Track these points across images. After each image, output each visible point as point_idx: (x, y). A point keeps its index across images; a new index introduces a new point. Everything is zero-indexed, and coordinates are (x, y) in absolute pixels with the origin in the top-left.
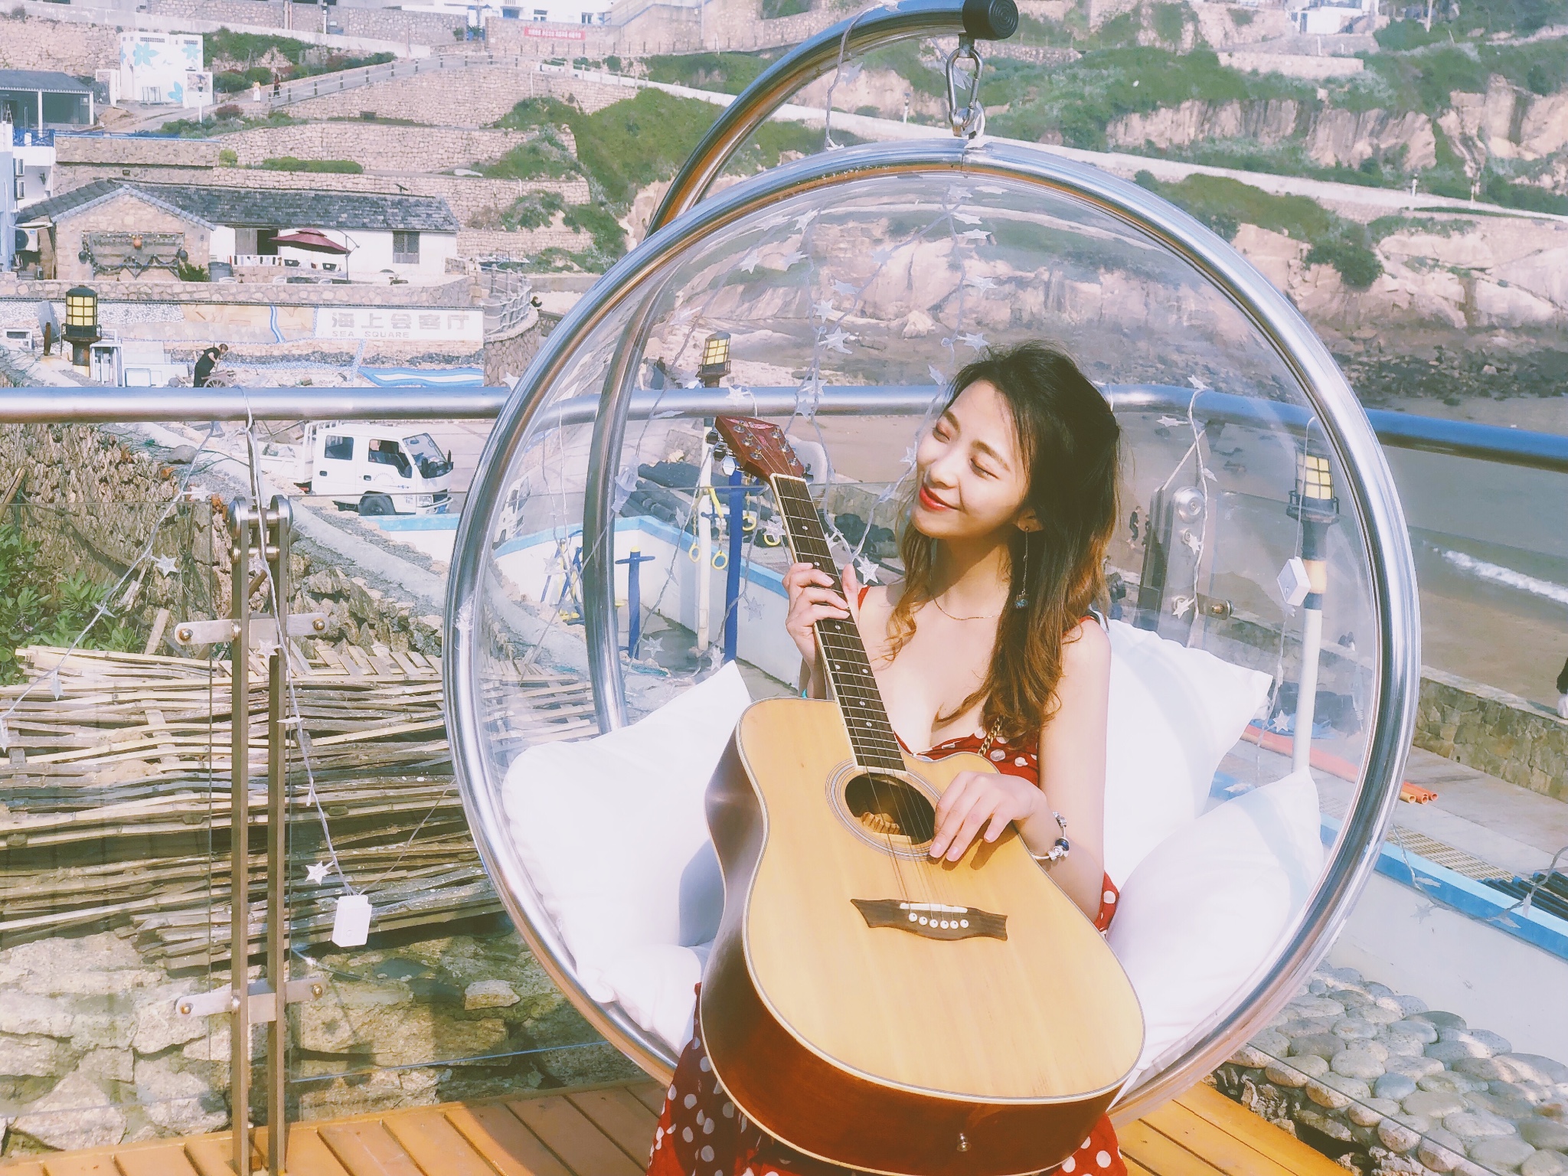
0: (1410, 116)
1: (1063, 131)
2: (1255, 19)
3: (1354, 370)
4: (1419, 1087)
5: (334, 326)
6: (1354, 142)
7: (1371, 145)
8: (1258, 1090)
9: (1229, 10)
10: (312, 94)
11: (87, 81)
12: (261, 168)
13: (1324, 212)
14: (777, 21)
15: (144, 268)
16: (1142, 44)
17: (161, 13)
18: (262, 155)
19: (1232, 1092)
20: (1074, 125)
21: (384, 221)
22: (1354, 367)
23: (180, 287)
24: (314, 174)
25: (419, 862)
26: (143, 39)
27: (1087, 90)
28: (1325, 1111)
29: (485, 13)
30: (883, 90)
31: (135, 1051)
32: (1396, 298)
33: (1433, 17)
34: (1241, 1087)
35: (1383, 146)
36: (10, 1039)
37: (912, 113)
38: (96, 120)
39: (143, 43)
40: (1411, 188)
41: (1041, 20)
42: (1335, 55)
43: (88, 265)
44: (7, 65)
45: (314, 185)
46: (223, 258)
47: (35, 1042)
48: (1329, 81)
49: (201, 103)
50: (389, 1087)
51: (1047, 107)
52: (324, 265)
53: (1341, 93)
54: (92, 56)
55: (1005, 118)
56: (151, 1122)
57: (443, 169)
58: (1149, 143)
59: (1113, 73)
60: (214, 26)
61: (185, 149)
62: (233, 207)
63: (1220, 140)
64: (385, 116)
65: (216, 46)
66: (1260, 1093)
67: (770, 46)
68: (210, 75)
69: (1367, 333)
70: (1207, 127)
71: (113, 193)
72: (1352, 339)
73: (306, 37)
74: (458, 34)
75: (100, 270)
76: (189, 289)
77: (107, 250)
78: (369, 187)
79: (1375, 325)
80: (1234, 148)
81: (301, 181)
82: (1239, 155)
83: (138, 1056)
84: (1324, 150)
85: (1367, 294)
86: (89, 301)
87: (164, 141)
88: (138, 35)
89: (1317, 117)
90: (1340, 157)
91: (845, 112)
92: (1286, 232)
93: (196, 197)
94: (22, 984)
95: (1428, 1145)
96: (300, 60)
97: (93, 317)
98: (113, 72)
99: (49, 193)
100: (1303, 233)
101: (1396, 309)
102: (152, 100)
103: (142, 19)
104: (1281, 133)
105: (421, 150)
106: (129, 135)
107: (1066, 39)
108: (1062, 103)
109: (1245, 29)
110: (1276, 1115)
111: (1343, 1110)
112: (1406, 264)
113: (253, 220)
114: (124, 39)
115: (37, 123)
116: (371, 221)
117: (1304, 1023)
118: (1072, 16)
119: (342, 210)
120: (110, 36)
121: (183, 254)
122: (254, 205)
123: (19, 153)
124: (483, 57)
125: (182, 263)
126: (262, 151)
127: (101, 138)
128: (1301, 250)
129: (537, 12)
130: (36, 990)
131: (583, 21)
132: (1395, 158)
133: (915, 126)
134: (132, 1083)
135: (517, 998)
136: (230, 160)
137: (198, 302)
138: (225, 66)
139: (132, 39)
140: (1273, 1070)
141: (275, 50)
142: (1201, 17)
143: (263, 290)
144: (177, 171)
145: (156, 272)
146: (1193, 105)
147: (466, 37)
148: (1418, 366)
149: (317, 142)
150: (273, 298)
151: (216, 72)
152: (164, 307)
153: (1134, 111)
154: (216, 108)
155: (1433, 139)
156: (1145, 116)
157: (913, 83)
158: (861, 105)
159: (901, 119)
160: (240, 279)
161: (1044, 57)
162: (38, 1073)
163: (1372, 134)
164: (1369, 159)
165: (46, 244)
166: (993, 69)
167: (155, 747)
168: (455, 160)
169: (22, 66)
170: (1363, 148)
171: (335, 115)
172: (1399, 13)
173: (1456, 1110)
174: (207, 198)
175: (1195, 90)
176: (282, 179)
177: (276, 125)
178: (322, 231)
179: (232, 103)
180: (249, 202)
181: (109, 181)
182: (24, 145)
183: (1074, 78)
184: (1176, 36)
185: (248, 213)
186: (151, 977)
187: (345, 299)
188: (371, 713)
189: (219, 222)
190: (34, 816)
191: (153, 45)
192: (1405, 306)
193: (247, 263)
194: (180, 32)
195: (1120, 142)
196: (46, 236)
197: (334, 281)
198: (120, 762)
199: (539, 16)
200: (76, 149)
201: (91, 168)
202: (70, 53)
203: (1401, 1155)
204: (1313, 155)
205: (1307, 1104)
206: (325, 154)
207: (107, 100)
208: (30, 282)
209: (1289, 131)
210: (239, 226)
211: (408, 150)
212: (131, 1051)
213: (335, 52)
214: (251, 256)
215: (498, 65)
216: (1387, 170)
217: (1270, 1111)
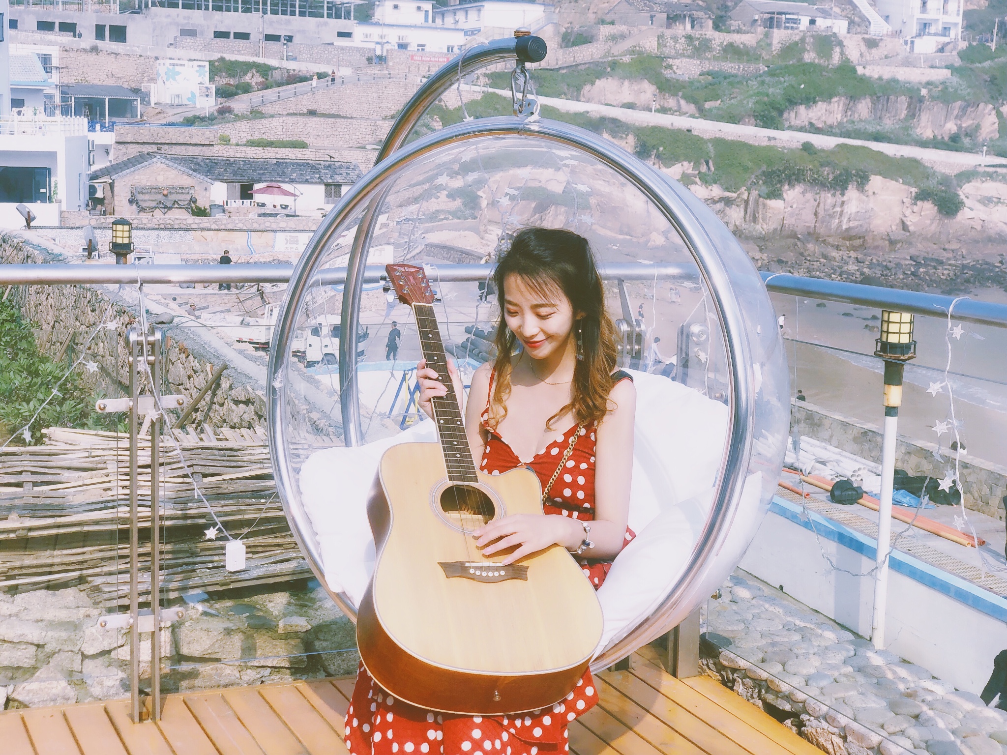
0: (982, 106)
1: (756, 117)
2: (880, 44)
3: (946, 269)
4: (835, 680)
5: (286, 244)
6: (945, 123)
7: (956, 124)
8: (742, 682)
9: (863, 39)
10: (277, 98)
11: (136, 91)
12: (245, 145)
13: (925, 167)
14: (570, 49)
15: (170, 208)
16: (806, 61)
17: (183, 47)
18: (245, 137)
19: (730, 684)
20: (762, 113)
21: (319, 178)
22: (945, 267)
23: (191, 220)
24: (277, 149)
25: (260, 549)
26: (171, 64)
27: (771, 90)
28: (777, 693)
29: (387, 47)
30: (640, 92)
31: (83, 654)
32: (973, 223)
33: (996, 41)
34: (734, 681)
35: (964, 125)
36: (9, 645)
37: (658, 107)
38: (142, 115)
39: (171, 67)
40: (982, 152)
41: (742, 46)
42: (932, 67)
43: (134, 206)
44: (87, 81)
45: (278, 156)
46: (219, 202)
47: (24, 647)
48: (928, 84)
49: (208, 105)
50: (233, 678)
51: (745, 102)
52: (281, 205)
53: (936, 91)
54: (140, 75)
55: (718, 109)
56: (92, 696)
57: (359, 145)
58: (811, 124)
59: (787, 80)
60: (216, 56)
61: (197, 134)
62: (226, 170)
63: (858, 122)
64: (322, 112)
65: (217, 68)
66: (744, 684)
67: (566, 65)
68: (214, 86)
69: (954, 246)
70: (849, 113)
71: (150, 161)
72: (945, 250)
73: (273, 62)
74: (369, 60)
75: (142, 210)
76: (197, 221)
77: (147, 197)
78: (312, 156)
79: (960, 241)
80: (867, 127)
81: (270, 154)
82: (870, 132)
83: (84, 657)
84: (925, 128)
85: (954, 220)
86: (126, 228)
87: (183, 129)
88: (169, 62)
89: (920, 106)
90: (936, 132)
91: (614, 106)
92: (901, 181)
93: (202, 164)
94: (20, 615)
95: (832, 713)
96: (270, 77)
97: (129, 237)
98: (152, 85)
99: (110, 161)
100: (912, 182)
101: (973, 230)
102: (177, 103)
103: (170, 52)
104: (897, 117)
105: (345, 133)
106: (162, 125)
107: (757, 58)
108: (755, 99)
109: (874, 51)
110: (752, 697)
111: (787, 693)
112: (979, 201)
113: (238, 178)
114: (160, 64)
115: (105, 118)
116: (312, 178)
117: (774, 644)
118: (761, 43)
119: (293, 171)
120: (151, 63)
121: (194, 200)
122: (239, 168)
123: (92, 136)
124: (385, 74)
125: (193, 205)
126: (246, 135)
127: (144, 126)
128: (911, 192)
129: (419, 45)
130: (27, 618)
131: (448, 51)
132: (972, 133)
133: (660, 115)
134: (81, 672)
135: (310, 627)
136: (226, 141)
137: (202, 229)
138: (224, 81)
139: (164, 64)
140: (750, 670)
141: (254, 71)
142: (845, 43)
143: (243, 221)
144: (191, 148)
145: (177, 211)
146: (839, 100)
147: (374, 62)
148: (987, 266)
149: (280, 129)
150: (249, 227)
151: (217, 84)
152: (181, 232)
153: (801, 104)
154: (217, 108)
155: (996, 120)
156: (808, 107)
157: (659, 88)
158: (625, 101)
159: (651, 111)
160: (228, 215)
161: (743, 70)
162: (25, 665)
163: (956, 117)
164: (955, 133)
165: (108, 193)
166: (710, 78)
167: (109, 482)
168: (366, 139)
169: (96, 82)
170: (951, 127)
171: (291, 111)
172: (974, 40)
173: (853, 693)
174: (209, 164)
175: (841, 89)
176: (258, 152)
177: (254, 119)
178: (280, 184)
179: (227, 104)
180: (236, 167)
181: (148, 154)
182: (95, 131)
183: (763, 83)
184: (829, 56)
185: (235, 173)
186: (95, 612)
187: (294, 226)
188: (240, 464)
189: (216, 179)
190: (33, 520)
191: (177, 68)
192: (979, 228)
193: (234, 205)
194: (195, 60)
195: (792, 123)
196: (108, 188)
197: (287, 216)
198: (87, 490)
199: (420, 48)
200: (128, 133)
201: (137, 146)
202: (125, 73)
203: (817, 718)
204: (918, 131)
205: (768, 689)
206: (284, 136)
207: (149, 103)
208: (97, 217)
209: (903, 116)
210: (229, 182)
211: (337, 133)
212: (80, 653)
213: (292, 72)
214: (237, 201)
215: (394, 80)
216: (966, 141)
217: (749, 695)
